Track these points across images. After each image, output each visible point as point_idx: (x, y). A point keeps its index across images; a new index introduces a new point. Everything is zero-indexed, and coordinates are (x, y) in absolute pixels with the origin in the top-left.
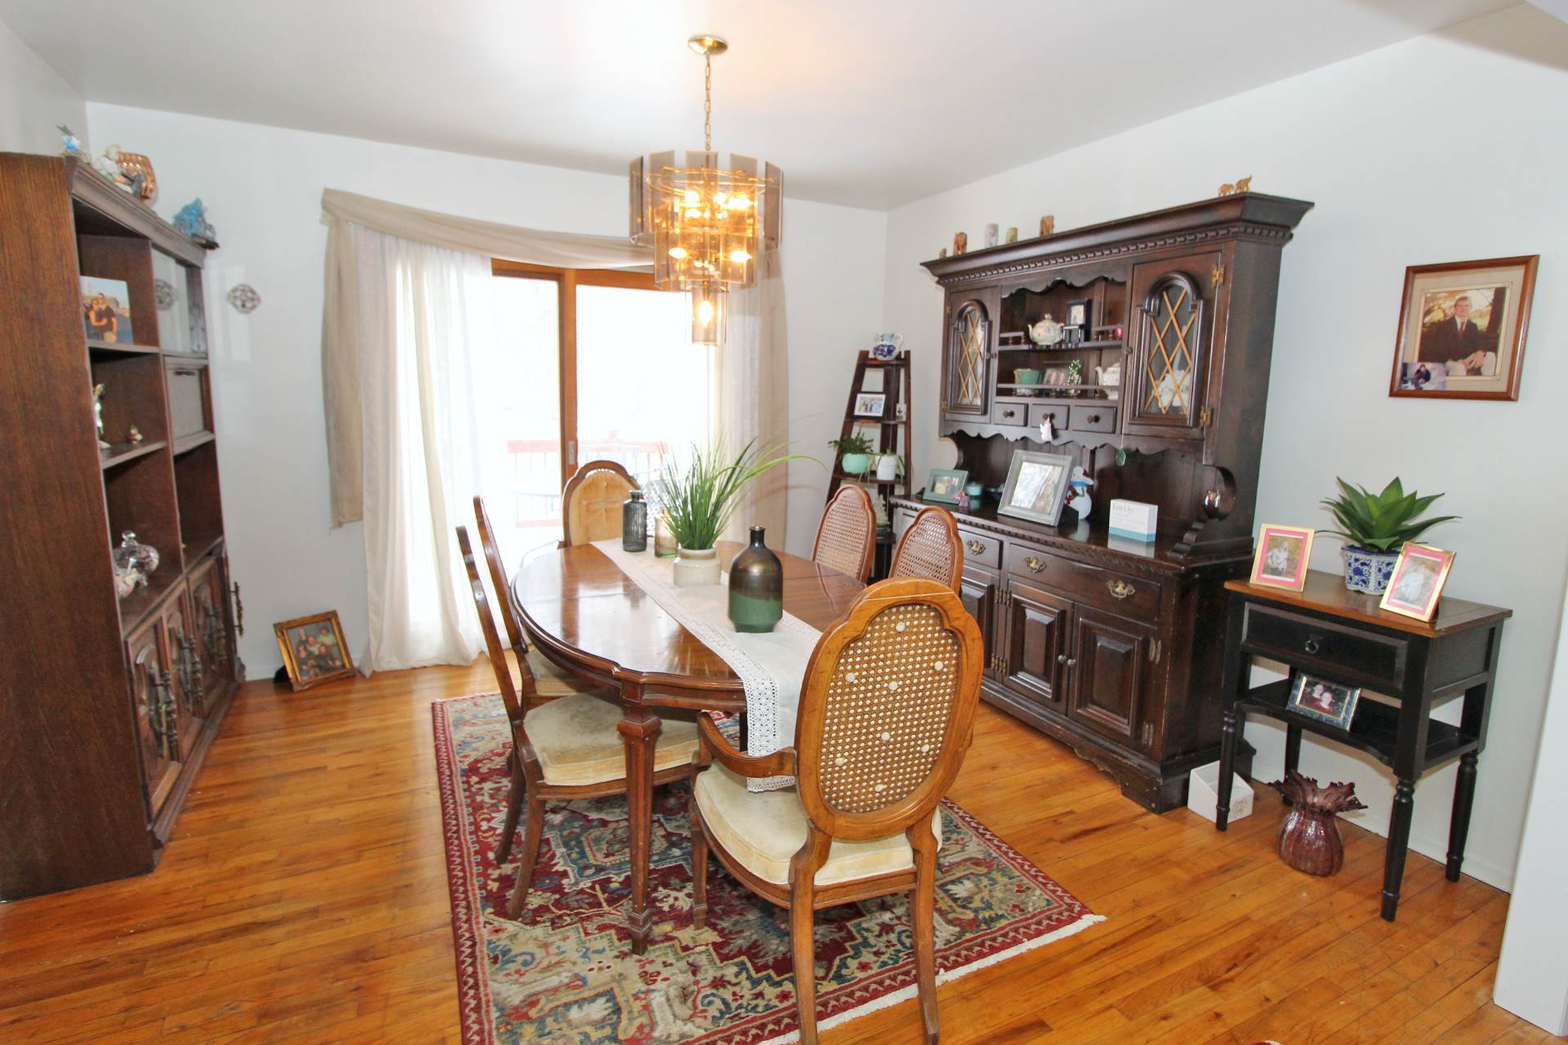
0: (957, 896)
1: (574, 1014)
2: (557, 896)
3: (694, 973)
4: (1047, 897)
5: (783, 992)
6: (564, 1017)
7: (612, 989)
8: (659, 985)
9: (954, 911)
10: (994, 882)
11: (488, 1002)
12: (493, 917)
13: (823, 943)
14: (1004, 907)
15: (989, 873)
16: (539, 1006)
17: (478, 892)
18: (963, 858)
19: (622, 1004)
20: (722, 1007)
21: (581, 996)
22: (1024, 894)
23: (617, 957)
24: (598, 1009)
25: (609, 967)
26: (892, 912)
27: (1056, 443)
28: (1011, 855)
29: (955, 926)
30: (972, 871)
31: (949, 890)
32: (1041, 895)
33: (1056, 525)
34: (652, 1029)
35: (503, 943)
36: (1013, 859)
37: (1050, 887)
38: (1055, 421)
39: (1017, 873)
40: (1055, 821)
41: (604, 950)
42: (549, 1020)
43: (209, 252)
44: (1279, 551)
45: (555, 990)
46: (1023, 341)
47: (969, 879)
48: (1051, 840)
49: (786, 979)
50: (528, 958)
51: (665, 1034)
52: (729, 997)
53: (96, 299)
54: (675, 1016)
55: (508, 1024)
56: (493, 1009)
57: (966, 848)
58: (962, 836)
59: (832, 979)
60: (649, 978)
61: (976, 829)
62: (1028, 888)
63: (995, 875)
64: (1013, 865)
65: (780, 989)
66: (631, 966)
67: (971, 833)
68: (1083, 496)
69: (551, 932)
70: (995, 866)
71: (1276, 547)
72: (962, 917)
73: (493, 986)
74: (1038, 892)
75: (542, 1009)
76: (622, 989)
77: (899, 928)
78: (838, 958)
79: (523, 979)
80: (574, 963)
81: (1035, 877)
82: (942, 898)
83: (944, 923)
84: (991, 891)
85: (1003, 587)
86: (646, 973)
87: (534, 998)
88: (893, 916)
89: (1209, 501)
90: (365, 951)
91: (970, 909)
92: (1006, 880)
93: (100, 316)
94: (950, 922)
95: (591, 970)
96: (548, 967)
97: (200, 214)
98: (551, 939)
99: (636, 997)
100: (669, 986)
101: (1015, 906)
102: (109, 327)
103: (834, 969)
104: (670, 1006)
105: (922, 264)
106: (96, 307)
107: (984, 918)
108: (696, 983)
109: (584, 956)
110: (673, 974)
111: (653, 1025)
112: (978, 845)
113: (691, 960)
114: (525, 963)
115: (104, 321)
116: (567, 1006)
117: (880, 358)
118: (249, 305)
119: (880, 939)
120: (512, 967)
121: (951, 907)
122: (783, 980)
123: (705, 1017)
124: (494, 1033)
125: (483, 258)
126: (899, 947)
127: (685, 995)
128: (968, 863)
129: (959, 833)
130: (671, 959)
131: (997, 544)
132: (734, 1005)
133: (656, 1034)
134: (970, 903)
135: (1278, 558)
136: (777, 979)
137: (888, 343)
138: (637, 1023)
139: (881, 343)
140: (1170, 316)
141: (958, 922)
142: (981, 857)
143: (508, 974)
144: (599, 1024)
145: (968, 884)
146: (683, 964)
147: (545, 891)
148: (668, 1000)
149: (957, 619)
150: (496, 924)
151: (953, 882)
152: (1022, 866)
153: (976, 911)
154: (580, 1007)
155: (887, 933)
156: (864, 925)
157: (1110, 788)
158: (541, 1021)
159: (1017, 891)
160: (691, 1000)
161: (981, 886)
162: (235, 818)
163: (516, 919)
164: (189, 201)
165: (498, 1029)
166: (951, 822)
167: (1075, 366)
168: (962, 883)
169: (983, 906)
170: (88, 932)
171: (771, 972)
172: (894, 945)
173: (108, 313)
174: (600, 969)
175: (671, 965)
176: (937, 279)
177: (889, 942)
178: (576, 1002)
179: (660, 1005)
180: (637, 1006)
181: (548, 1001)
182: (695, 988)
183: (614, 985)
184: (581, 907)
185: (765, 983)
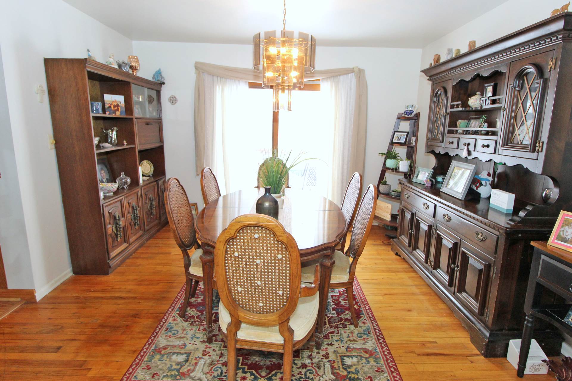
0: (345, 363)
1: (174, 357)
2: (200, 314)
3: (220, 357)
4: (389, 378)
5: (245, 376)
6: (171, 356)
7: (191, 353)
8: (206, 357)
9: (339, 369)
10: (368, 362)
11: (154, 343)
12: (177, 315)
13: (274, 363)
14: (364, 376)
15: (368, 358)
16: (166, 350)
17: (179, 305)
18: (361, 347)
19: (190, 359)
20: (219, 374)
21: (180, 352)
22: (378, 373)
23: (201, 342)
24: (181, 358)
25: (196, 344)
26: (312, 360)
27: (470, 158)
28: (386, 353)
29: (334, 376)
30: (361, 354)
31: (343, 359)
32: (387, 376)
33: (463, 199)
34: (192, 372)
35: (173, 325)
36: (385, 355)
37: (394, 374)
38: (469, 147)
39: (382, 362)
40: (423, 344)
41: (199, 338)
42: (165, 356)
43: (163, 85)
44: (569, 228)
45: (175, 346)
46: (460, 106)
47: (357, 357)
48: (413, 352)
49: (250, 372)
50: (176, 332)
51: (194, 376)
52: (224, 371)
53: (114, 101)
54: (202, 370)
55: (154, 353)
56: (154, 346)
57: (366, 343)
58: (368, 337)
59: (266, 379)
60: (205, 353)
61: (378, 336)
62: (383, 371)
63: (372, 360)
64: (383, 358)
65: (244, 375)
66: (202, 347)
67: (374, 337)
68: (486, 186)
69: (189, 326)
70: (374, 356)
71: (567, 225)
72: (340, 373)
73: (160, 338)
74: (386, 375)
75: (166, 352)
76: (194, 354)
77: (309, 368)
78: (276, 371)
79: (169, 339)
80: (187, 339)
81: (390, 367)
82: (338, 362)
83: (330, 373)
84: (363, 366)
85: (435, 227)
86: (205, 351)
87: (167, 347)
88: (311, 362)
89: (546, 194)
90: (137, 315)
91: (347, 371)
92: (375, 363)
93: (115, 106)
94: (333, 374)
95: (190, 343)
96: (179, 338)
97: (160, 74)
98: (186, 329)
99: (196, 359)
100: (209, 359)
101: (370, 377)
102: (118, 110)
103: (270, 375)
104: (204, 366)
105: (422, 71)
106: (113, 104)
107: (351, 377)
108: (218, 361)
109: (192, 338)
110: (213, 355)
111: (193, 371)
112: (373, 344)
113: (223, 352)
114: (174, 334)
115: (116, 108)
116: (174, 353)
117: (406, 116)
118: (174, 102)
119: (297, 370)
120: (169, 334)
121: (339, 367)
122: (248, 372)
123: (211, 375)
124: (148, 354)
125: (246, 82)
126: (303, 376)
127: (211, 364)
128: (362, 350)
129: (368, 336)
130: (217, 350)
131: (434, 205)
132: (224, 374)
133: (192, 374)
134: (349, 368)
135: (567, 232)
136: (246, 370)
137: (410, 109)
138: (189, 368)
139: (407, 109)
140: (526, 89)
141: (336, 375)
142: (370, 349)
143: (167, 336)
144: (178, 363)
145: (355, 360)
146: (219, 353)
147: (197, 311)
148: (205, 363)
149: (281, 236)
150: (176, 317)
151: (348, 356)
152: (387, 360)
153: (349, 373)
154: (177, 355)
155: (303, 368)
156: (296, 362)
157: (467, 336)
158: (163, 355)
159: (376, 371)
160: (212, 366)
161: (360, 362)
162: (138, 264)
163: (182, 318)
164: (157, 70)
165: (150, 353)
166: (368, 330)
167: (483, 118)
168: (352, 358)
169: (354, 372)
170: (85, 288)
171: (246, 367)
172: (301, 374)
173: (118, 106)
174: (193, 344)
175: (215, 351)
176: (428, 78)
177: (301, 372)
178: (177, 353)
179: (201, 364)
180: (194, 361)
181: (171, 350)
182: (216, 362)
183: (193, 352)
184: (204, 320)
185: (241, 371)
